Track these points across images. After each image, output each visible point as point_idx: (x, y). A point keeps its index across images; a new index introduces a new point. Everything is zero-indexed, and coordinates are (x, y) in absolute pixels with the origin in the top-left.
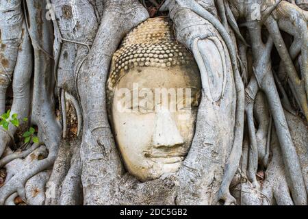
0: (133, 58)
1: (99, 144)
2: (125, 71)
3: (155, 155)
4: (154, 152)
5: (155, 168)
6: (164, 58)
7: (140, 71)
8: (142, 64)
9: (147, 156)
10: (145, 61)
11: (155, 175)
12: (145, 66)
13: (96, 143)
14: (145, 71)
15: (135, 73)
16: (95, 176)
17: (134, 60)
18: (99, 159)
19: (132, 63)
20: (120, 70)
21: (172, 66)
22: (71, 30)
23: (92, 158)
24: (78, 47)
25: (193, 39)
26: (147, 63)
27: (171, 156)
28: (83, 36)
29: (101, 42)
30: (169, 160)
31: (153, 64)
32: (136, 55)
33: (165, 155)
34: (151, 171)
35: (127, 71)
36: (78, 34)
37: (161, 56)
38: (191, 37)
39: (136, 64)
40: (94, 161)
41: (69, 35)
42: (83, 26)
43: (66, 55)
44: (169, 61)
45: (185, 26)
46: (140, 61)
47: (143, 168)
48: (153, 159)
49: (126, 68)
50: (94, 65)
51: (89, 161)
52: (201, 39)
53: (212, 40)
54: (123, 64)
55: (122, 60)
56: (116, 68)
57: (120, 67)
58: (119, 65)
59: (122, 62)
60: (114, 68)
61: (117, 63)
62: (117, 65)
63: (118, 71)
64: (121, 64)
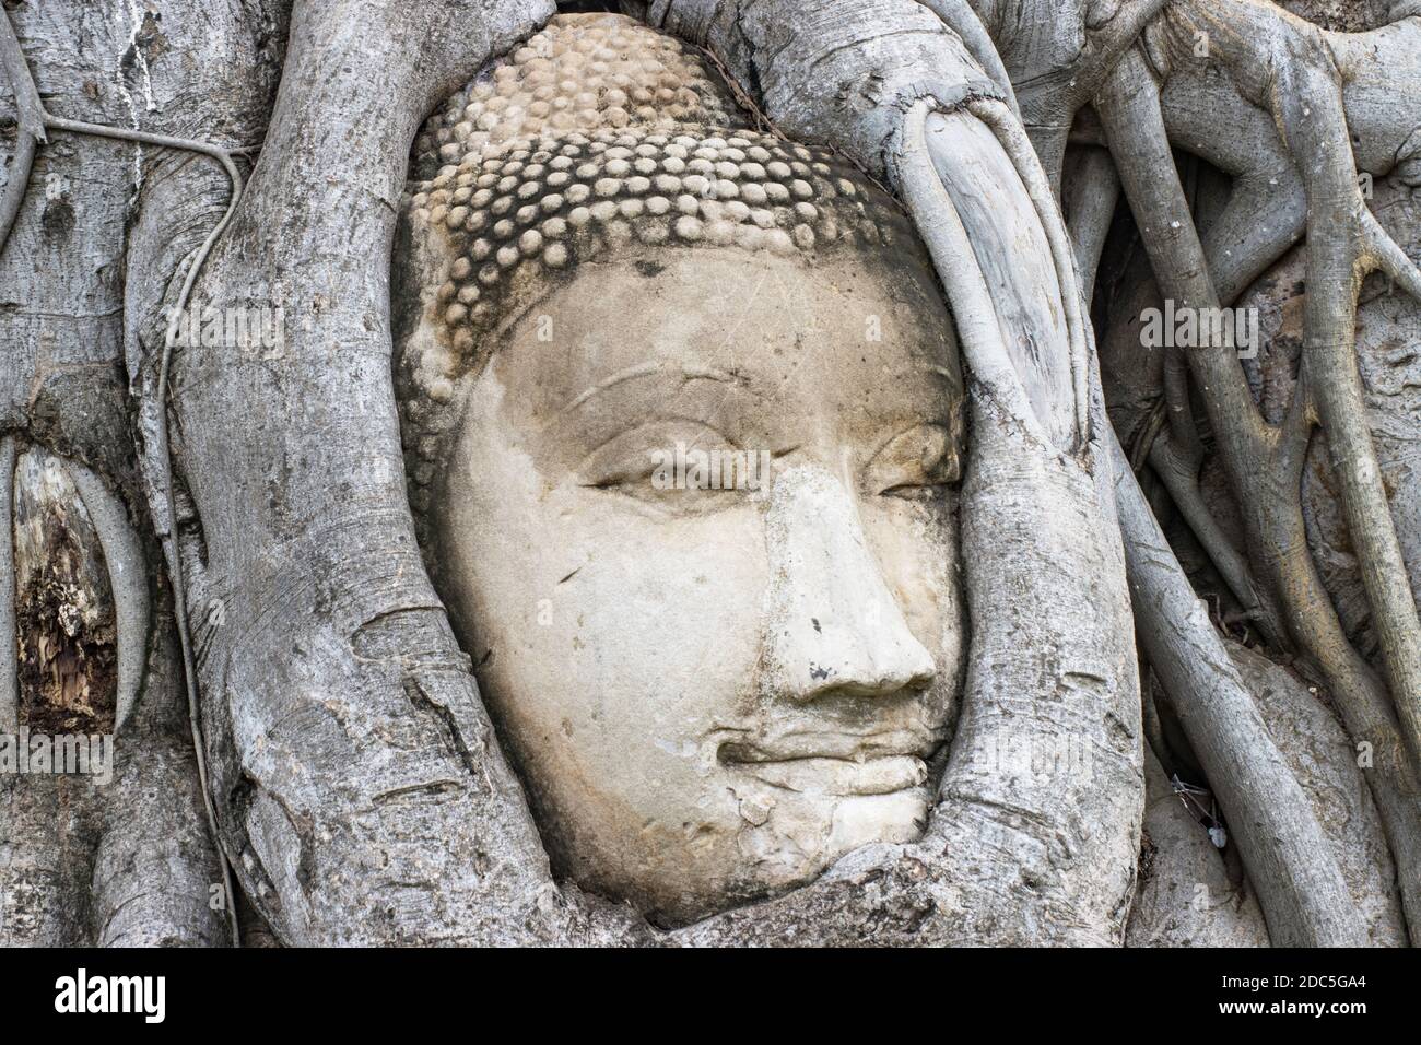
0: (593, 199)
1: (423, 702)
2: (551, 273)
3: (789, 746)
4: (780, 728)
5: (784, 823)
6: (771, 202)
7: (650, 270)
8: (658, 231)
9: (735, 756)
10: (675, 213)
11: (784, 865)
12: (676, 239)
13: (397, 699)
14: (684, 267)
15: (623, 278)
16: (427, 886)
17: (604, 210)
18: (435, 789)
19: (596, 225)
20: (507, 272)
21: (823, 245)
22: (109, 66)
23: (387, 784)
24: (152, 165)
25: (901, 106)
26: (687, 226)
27: (872, 751)
28: (185, 100)
29: (340, 125)
30: (866, 773)
31: (721, 228)
32: (609, 186)
33: (847, 744)
34: (760, 844)
35: (567, 271)
36: (153, 92)
37: (756, 191)
38: (886, 95)
39: (619, 230)
40: (404, 803)
41: (94, 94)
42: (180, 42)
43: (59, 220)
44: (800, 219)
45: (831, 39)
46: (646, 213)
47: (706, 829)
48: (775, 772)
49: (556, 253)
50: (315, 256)
51: (365, 801)
52: (943, 110)
53: (991, 123)
54: (532, 238)
55: (510, 214)
56: (478, 264)
57: (507, 255)
58: (498, 242)
59: (520, 228)
60: (463, 265)
61: (474, 235)
62: (481, 246)
63: (489, 276)
64: (512, 239)
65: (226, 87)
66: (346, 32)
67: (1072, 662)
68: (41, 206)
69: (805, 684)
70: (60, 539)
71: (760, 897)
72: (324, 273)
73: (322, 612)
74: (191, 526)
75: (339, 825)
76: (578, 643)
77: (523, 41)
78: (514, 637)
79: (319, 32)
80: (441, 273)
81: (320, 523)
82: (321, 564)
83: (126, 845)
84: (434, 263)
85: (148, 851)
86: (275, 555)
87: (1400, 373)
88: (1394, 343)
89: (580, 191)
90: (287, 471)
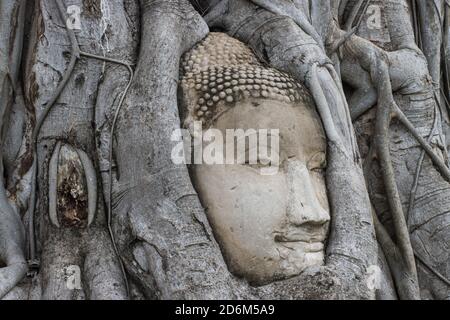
0: (239, 84)
1: (197, 220)
2: (228, 104)
3: (294, 238)
4: (292, 232)
5: (292, 259)
6: (283, 88)
7: (256, 105)
8: (257, 94)
9: (279, 240)
10: (261, 90)
11: (291, 270)
12: (262, 97)
13: (189, 219)
14: (265, 104)
15: (249, 107)
16: (201, 271)
17: (243, 87)
18: (201, 245)
19: (240, 92)
20: (215, 103)
21: (296, 101)
22: (98, 39)
23: (188, 243)
24: (108, 67)
25: (310, 64)
26: (264, 93)
27: (314, 240)
28: (117, 49)
30: (312, 246)
31: (273, 94)
33: (308, 238)
34: (285, 264)
35: (232, 104)
36: (109, 47)
37: (280, 85)
38: (307, 61)
39: (247, 93)
40: (193, 248)
41: (94, 46)
42: (116, 33)
44: (290, 93)
45: (290, 44)
46: (254, 89)
47: (270, 259)
48: (289, 244)
49: (230, 99)
50: (160, 96)
51: (182, 247)
52: (320, 66)
53: (329, 70)
54: (223, 94)
55: (215, 87)
56: (206, 100)
57: (215, 98)
58: (212, 94)
59: (219, 91)
60: (202, 100)
61: (205, 92)
62: (207, 95)
63: (211, 104)
64: (217, 94)
65: (127, 47)
66: (164, 34)
67: (363, 219)
68: (76, 76)
69: (301, 221)
70: (73, 171)
71: (283, 279)
72: (163, 100)
73: (166, 194)
74: (116, 169)
75: (175, 253)
76: (236, 206)
77: (204, 39)
78: (216, 204)
79: (156, 33)
80: (194, 102)
81: (165, 170)
82: (165, 181)
83: (96, 257)
84: (191, 99)
85: (103, 259)
86: (149, 178)
87: (398, 146)
88: (396, 137)
89: (235, 82)
90: (154, 155)
